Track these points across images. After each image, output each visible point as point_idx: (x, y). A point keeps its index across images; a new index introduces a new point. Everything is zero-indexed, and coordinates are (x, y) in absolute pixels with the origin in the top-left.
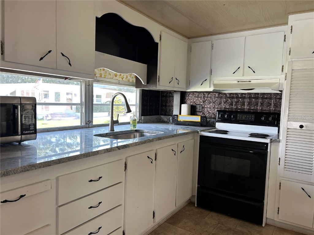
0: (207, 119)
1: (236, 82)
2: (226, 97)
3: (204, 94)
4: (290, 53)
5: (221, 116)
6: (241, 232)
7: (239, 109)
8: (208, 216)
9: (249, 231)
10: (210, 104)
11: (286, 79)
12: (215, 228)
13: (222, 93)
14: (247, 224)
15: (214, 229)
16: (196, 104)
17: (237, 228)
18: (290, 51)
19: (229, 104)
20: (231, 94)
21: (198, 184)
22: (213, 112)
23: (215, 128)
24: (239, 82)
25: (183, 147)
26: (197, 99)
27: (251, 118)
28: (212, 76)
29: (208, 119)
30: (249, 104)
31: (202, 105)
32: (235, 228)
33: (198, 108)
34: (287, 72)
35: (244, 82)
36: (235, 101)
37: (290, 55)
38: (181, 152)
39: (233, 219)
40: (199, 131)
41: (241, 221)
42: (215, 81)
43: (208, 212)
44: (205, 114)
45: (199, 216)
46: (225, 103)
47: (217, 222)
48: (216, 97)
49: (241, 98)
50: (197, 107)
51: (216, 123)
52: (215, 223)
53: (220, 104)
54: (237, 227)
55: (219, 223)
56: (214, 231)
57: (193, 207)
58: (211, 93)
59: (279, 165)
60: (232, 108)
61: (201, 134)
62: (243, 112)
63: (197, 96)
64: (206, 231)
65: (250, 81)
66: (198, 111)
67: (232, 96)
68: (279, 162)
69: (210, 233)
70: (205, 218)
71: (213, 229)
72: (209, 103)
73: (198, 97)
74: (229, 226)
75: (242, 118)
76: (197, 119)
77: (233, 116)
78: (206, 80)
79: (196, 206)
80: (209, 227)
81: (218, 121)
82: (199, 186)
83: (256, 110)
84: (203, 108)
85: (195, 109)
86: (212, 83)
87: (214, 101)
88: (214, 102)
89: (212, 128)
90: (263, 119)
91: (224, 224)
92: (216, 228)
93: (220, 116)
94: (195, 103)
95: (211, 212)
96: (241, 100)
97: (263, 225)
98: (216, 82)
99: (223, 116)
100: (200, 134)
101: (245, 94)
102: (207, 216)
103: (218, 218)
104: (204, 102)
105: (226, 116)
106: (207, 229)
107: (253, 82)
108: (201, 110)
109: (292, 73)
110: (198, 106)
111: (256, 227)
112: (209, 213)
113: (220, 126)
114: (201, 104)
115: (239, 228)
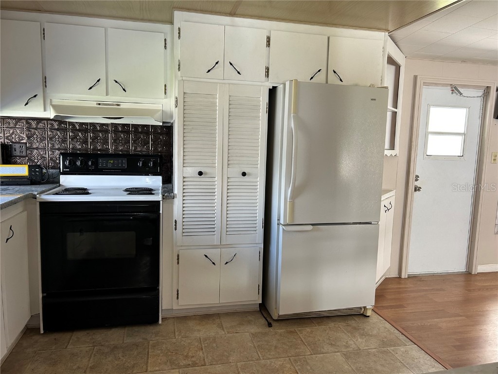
0: (42, 169)
1: (94, 104)
2: (74, 130)
3: (27, 123)
4: (179, 68)
5: (70, 164)
6: (133, 344)
7: (100, 150)
8: (71, 341)
9: (143, 339)
10: (44, 142)
11: (176, 106)
12: (91, 356)
13: (65, 123)
14: (137, 330)
15: (90, 358)
16: (12, 142)
17: (125, 342)
18: (179, 65)
19: (80, 141)
20: (81, 124)
21: (43, 292)
22: (51, 156)
23: (60, 185)
24: (99, 104)
25: (11, 229)
26: (13, 133)
27: (122, 165)
28: (48, 90)
29: (44, 171)
30: (115, 141)
31: (26, 143)
32: (123, 343)
33: (18, 150)
34: (177, 95)
35: (109, 105)
36: (90, 136)
37: (179, 70)
38: (7, 239)
39: (114, 330)
40: (36, 193)
41: (126, 329)
42: (53, 100)
43: (67, 336)
44: (33, 161)
45: (54, 348)
46: (72, 139)
47: (91, 345)
48: (55, 129)
49: (100, 131)
50: (14, 147)
51: (61, 176)
52: (87, 349)
53: (64, 140)
54: (125, 339)
55: (94, 346)
56: (91, 362)
57: (36, 338)
58: (43, 122)
59: (176, 229)
60: (86, 149)
61: (42, 199)
62: (106, 155)
63: (12, 125)
64: (79, 368)
65: (118, 105)
66: (19, 154)
67: (84, 128)
68: (174, 227)
69: (87, 369)
70: (67, 346)
71: (88, 359)
72: (42, 141)
73: (14, 128)
74: (112, 343)
75: (107, 165)
76: (21, 170)
77: (91, 162)
78: (35, 96)
79: (42, 332)
80: (79, 359)
81: (65, 173)
82: (45, 294)
83: (126, 151)
84: (27, 149)
85: (11, 151)
86: (48, 102)
87: (51, 136)
88: (51, 139)
89: (55, 186)
90: (140, 164)
91: (102, 344)
92: (93, 355)
93: (67, 163)
94: (9, 139)
95: (75, 333)
96: (101, 135)
97: (160, 322)
98: (56, 102)
99: (73, 163)
100: (38, 200)
101: (107, 125)
102: (69, 343)
103: (90, 337)
104: (29, 138)
105: (78, 163)
106: (78, 365)
107: (123, 106)
108: (24, 154)
109: (184, 98)
110: (17, 146)
111: (151, 329)
112: (72, 336)
113: (69, 181)
114: (22, 141)
115: (129, 341)
